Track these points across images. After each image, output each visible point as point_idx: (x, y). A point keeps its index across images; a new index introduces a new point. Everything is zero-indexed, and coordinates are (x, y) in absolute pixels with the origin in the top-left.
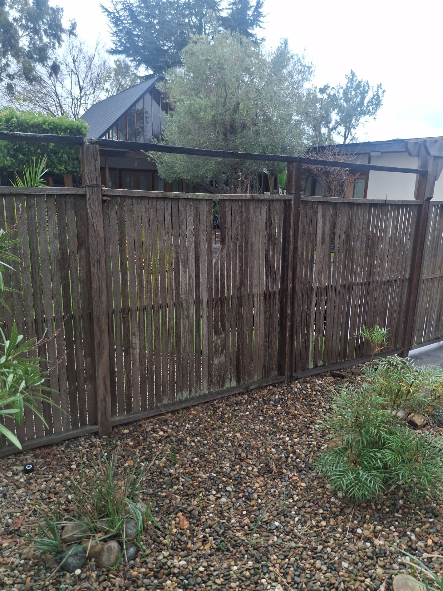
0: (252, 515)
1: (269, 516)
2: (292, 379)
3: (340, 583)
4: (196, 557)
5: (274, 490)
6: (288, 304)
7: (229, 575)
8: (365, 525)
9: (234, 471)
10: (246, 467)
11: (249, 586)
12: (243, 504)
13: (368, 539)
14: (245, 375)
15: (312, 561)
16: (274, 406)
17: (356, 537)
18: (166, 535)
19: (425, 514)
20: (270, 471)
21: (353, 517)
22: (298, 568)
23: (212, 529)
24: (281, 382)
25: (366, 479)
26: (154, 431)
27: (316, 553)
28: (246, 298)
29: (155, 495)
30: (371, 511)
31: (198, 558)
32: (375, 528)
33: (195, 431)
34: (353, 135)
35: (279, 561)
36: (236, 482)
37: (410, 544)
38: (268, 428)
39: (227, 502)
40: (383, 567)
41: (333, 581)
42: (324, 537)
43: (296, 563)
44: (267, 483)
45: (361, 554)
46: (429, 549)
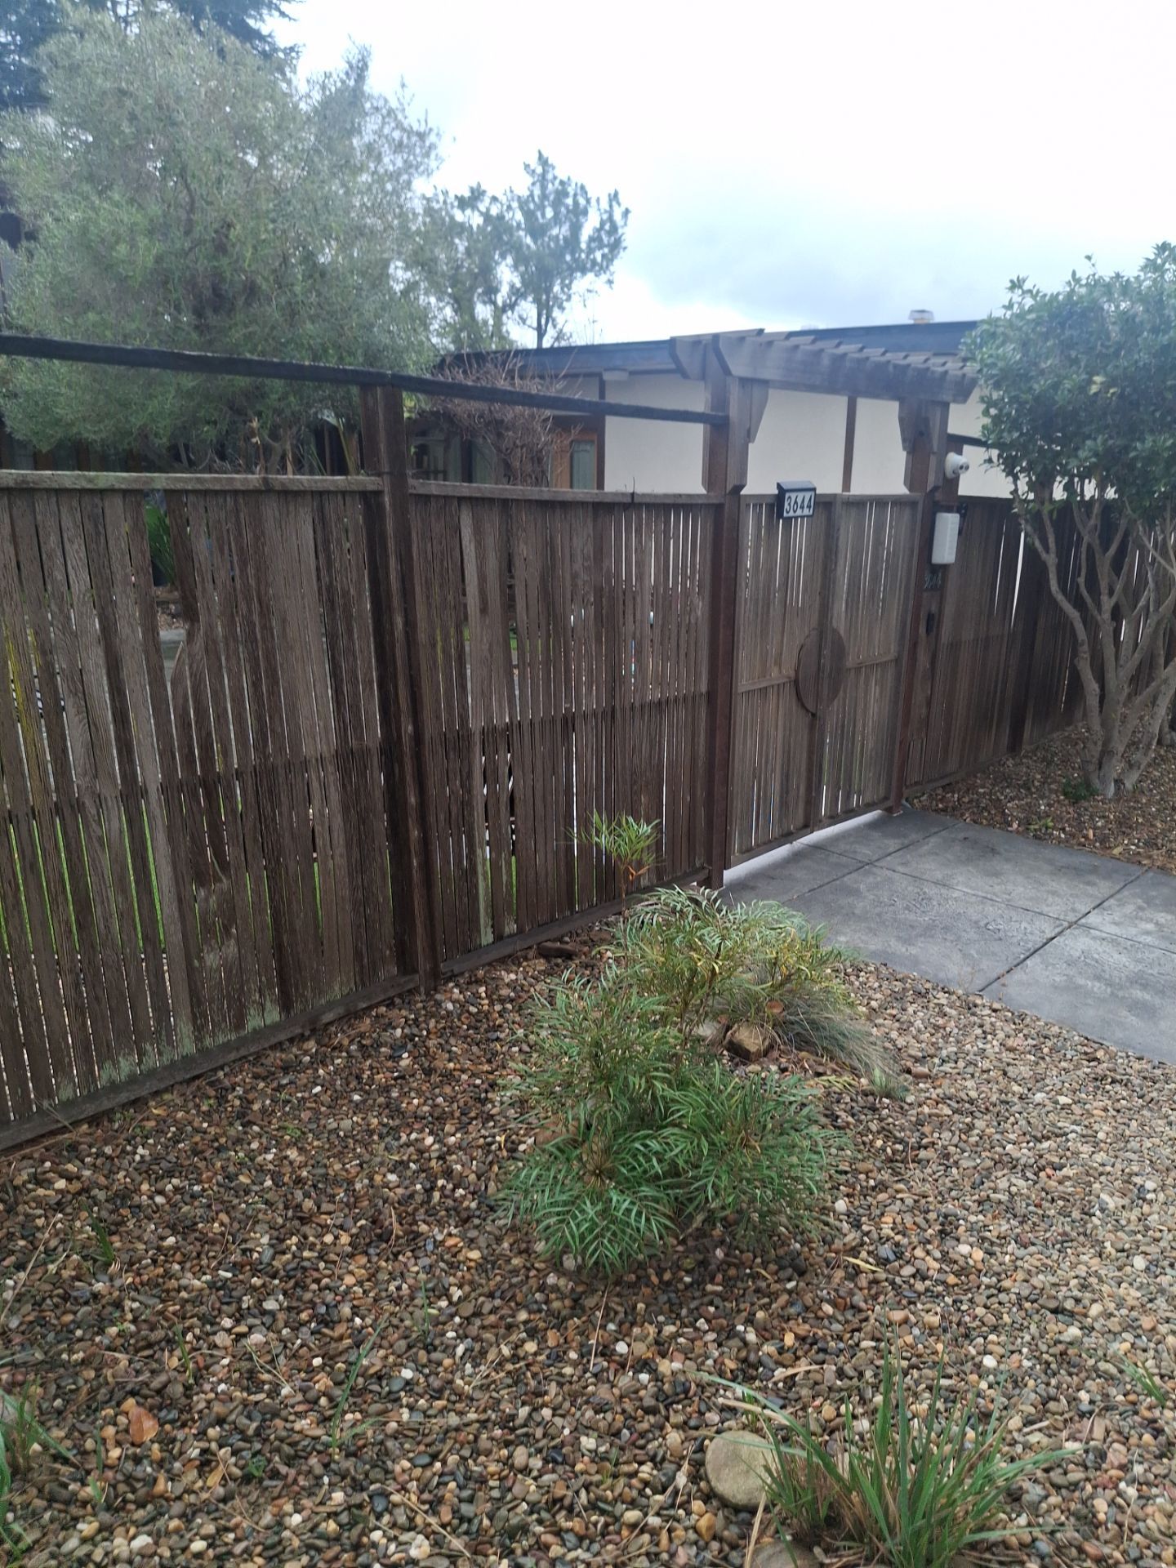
0: (340, 1365)
1: (386, 1357)
2: (437, 979)
3: (577, 1493)
4: (180, 1517)
5: (397, 1283)
6: (409, 778)
7: (280, 1542)
8: (636, 1330)
9: (284, 1253)
10: (316, 1237)
11: (336, 1558)
12: (312, 1341)
13: (644, 1365)
14: (305, 987)
15: (505, 1452)
16: (391, 1057)
17: (613, 1366)
18: (88, 1472)
19: (776, 1273)
20: (385, 1237)
21: (606, 1316)
22: (468, 1478)
23: (227, 1427)
24: (410, 991)
25: (628, 1211)
26: (39, 1181)
27: (513, 1430)
28: (281, 772)
29: (52, 1363)
30: (646, 1291)
31: (187, 1517)
32: (660, 1332)
33: (164, 1164)
34: (559, 327)
35: (418, 1472)
36: (292, 1283)
37: (743, 1354)
38: (375, 1121)
39: (267, 1343)
40: (683, 1426)
41: (560, 1491)
42: (533, 1383)
43: (462, 1469)
44: (378, 1269)
45: (628, 1405)
46: (788, 1356)
